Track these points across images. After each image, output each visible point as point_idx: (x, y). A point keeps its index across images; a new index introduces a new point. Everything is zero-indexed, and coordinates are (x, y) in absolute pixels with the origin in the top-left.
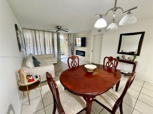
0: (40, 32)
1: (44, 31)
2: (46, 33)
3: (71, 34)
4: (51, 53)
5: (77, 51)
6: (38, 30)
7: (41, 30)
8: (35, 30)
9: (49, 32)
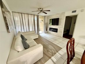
0: (25, 15)
1: (28, 14)
2: (29, 15)
3: (46, 16)
4: (33, 30)
5: (50, 28)
6: (24, 14)
7: (26, 14)
8: (22, 13)
9: (32, 15)
